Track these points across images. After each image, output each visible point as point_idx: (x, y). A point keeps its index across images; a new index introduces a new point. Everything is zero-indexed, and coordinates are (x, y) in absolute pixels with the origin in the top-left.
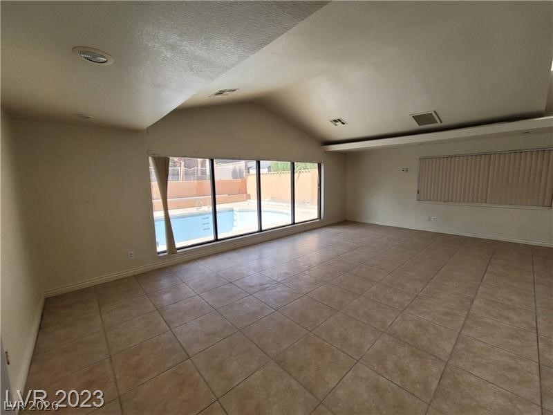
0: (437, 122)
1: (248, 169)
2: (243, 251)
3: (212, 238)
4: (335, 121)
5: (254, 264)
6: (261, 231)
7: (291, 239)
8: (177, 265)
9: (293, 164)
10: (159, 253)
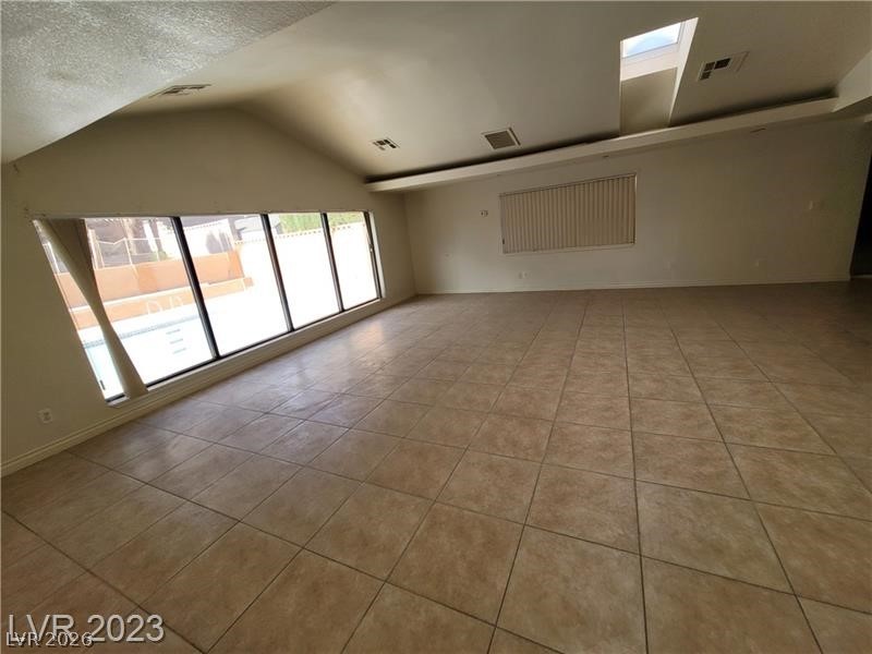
0: (513, 144)
1: (238, 233)
2: (270, 366)
3: (209, 356)
4: (381, 143)
5: (295, 380)
6: (293, 330)
7: (344, 333)
8: (154, 412)
9: (325, 216)
10: (109, 401)
